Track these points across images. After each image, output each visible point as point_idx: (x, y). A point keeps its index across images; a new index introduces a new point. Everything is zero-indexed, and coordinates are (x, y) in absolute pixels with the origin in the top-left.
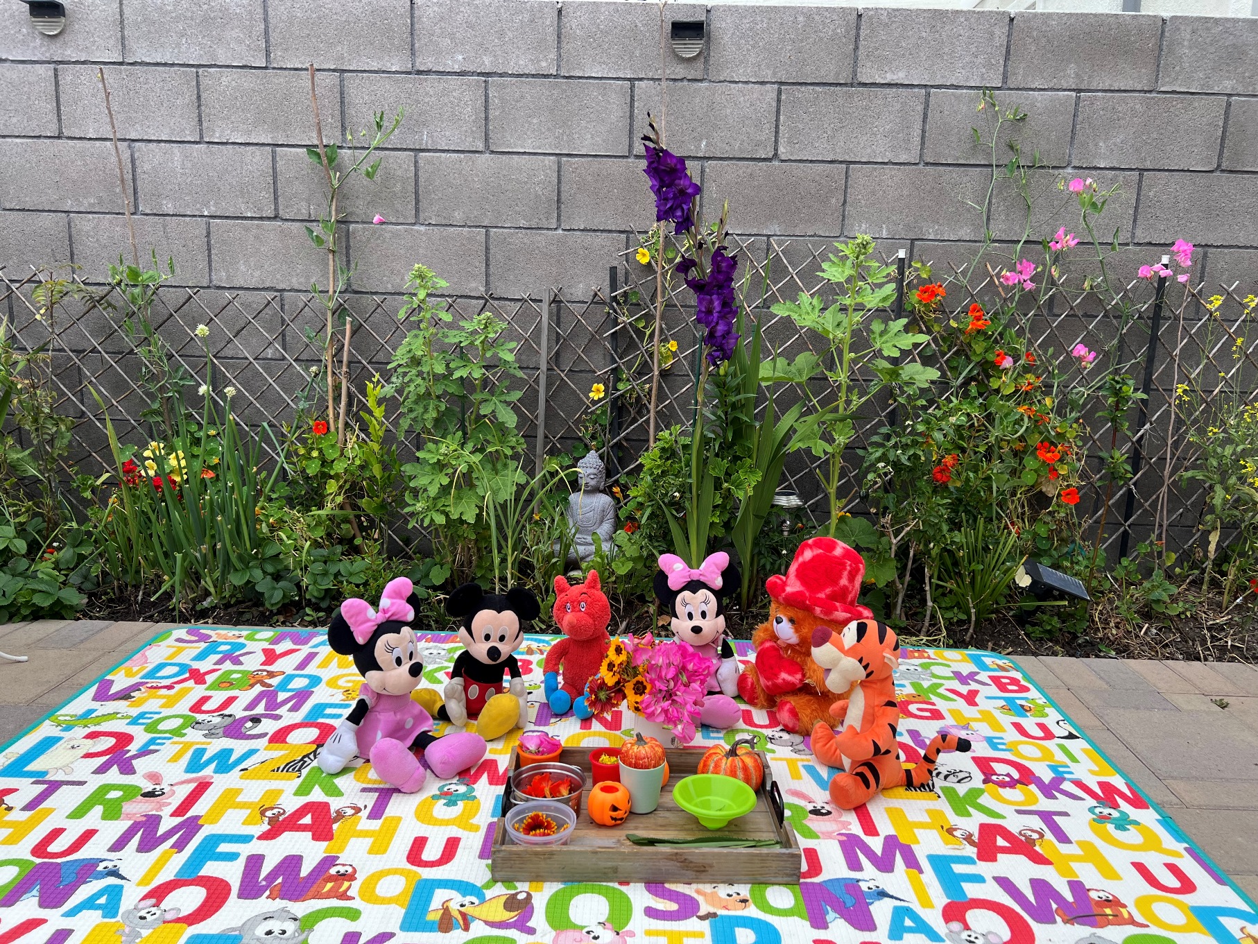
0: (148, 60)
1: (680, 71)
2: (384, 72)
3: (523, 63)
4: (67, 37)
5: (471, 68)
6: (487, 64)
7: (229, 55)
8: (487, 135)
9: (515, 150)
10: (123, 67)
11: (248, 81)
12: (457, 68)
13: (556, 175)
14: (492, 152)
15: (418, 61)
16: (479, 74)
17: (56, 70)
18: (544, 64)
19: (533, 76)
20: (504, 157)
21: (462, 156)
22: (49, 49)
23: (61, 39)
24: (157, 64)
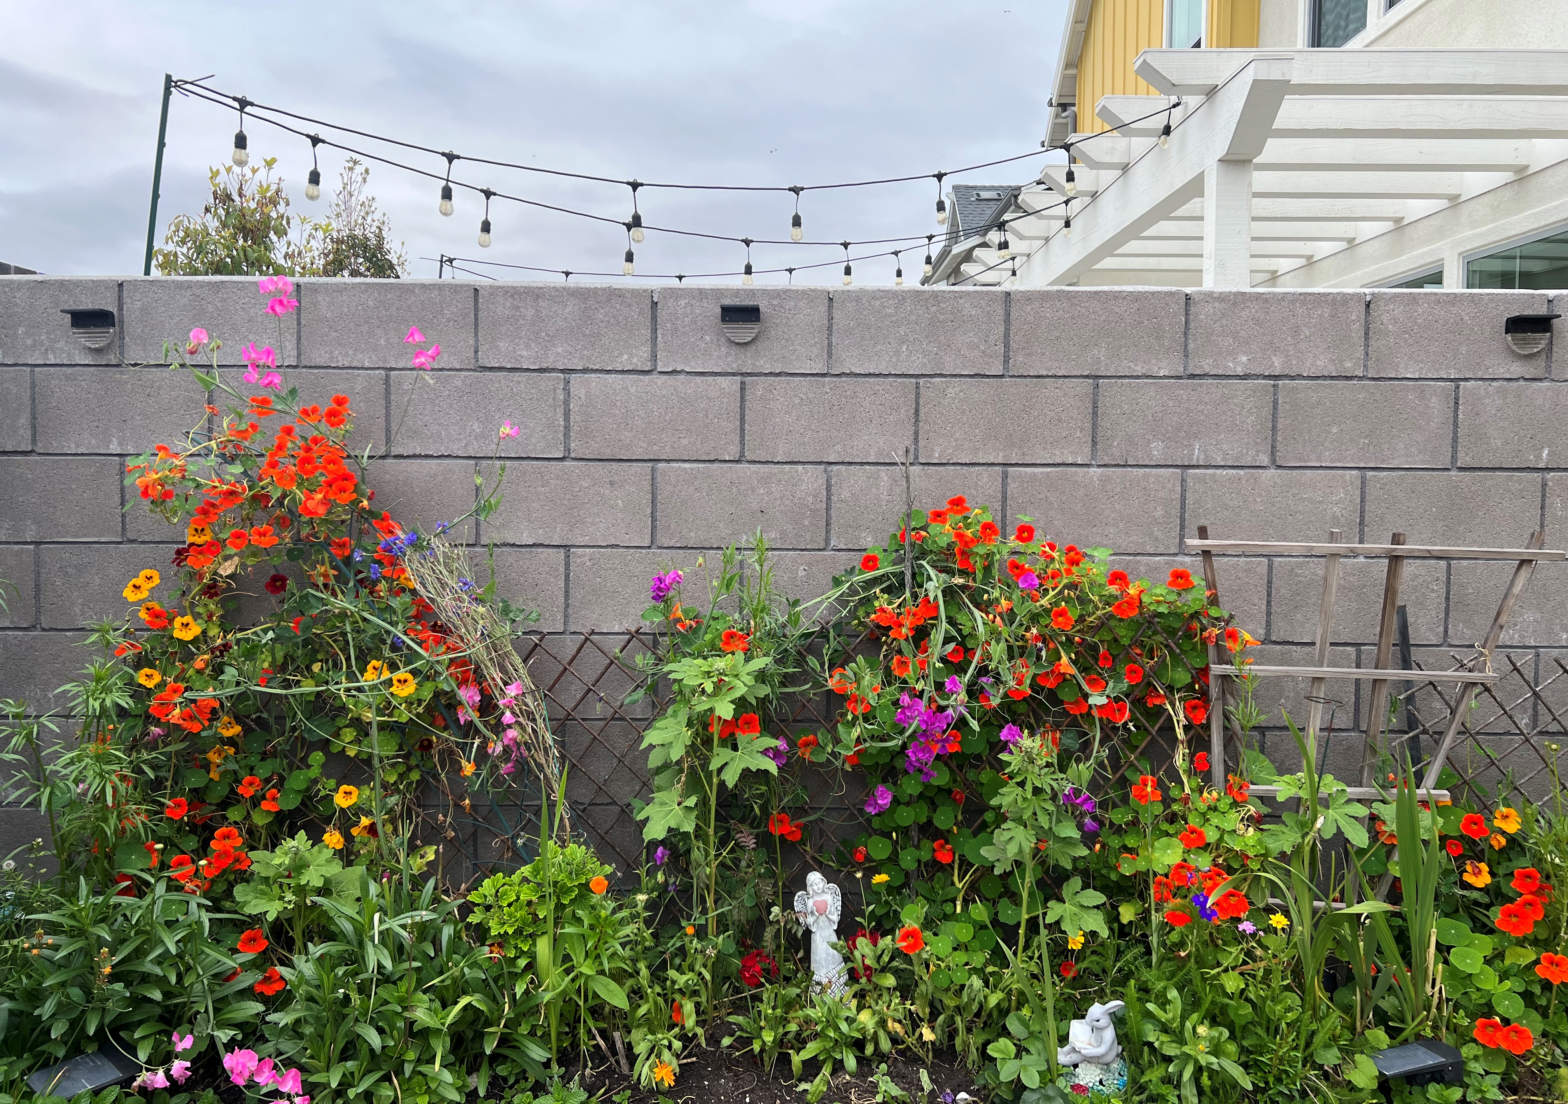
0: (857, 371)
1: (1517, 369)
2: (1148, 377)
3: (1322, 364)
4: (759, 345)
5: (1257, 371)
6: (1277, 365)
7: (958, 362)
8: (1273, 447)
9: (1309, 464)
10: (827, 379)
11: (979, 391)
12: (1239, 371)
13: (1358, 492)
14: (1279, 467)
15: (1191, 364)
16: (1265, 377)
17: (743, 383)
18: (1348, 365)
19: (1332, 378)
20: (1295, 472)
21: (1242, 472)
22: (737, 360)
23: (752, 349)
24: (870, 375)
